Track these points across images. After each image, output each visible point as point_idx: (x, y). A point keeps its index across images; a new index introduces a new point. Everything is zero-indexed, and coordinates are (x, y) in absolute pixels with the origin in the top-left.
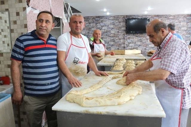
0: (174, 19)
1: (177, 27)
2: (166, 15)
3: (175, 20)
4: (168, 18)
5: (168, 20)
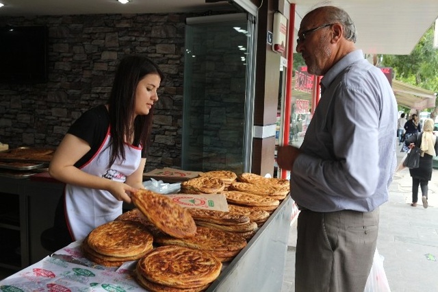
0: (135, 31)
2: (107, 15)
3: (136, 34)
4: (114, 27)
5: (114, 35)
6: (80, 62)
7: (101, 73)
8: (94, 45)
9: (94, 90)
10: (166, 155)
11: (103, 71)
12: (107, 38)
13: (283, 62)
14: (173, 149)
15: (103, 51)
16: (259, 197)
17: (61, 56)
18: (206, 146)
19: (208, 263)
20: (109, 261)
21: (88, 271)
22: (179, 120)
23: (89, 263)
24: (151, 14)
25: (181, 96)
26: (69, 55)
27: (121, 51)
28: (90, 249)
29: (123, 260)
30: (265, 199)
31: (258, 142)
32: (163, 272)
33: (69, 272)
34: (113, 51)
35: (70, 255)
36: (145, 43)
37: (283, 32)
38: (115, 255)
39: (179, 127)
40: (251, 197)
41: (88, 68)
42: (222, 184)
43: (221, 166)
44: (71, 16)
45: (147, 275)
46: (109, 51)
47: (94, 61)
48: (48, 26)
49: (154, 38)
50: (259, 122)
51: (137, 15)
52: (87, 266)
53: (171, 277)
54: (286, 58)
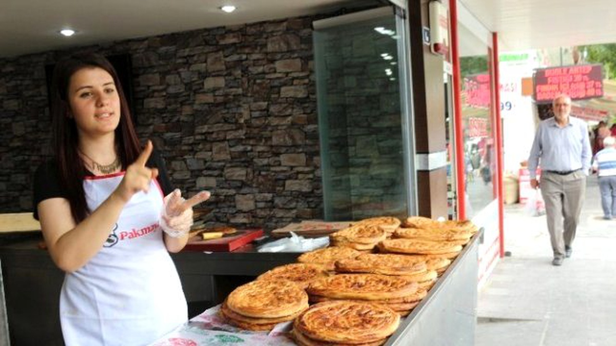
0: (244, 47)
1: (259, 84)
2: (206, 30)
3: (247, 51)
4: (217, 44)
5: (218, 55)
6: (176, 96)
7: (206, 107)
8: (192, 71)
9: (198, 130)
10: (302, 206)
11: (209, 104)
12: (209, 60)
13: (448, 68)
14: (310, 197)
15: (205, 77)
16: (435, 243)
17: (150, 91)
18: (354, 188)
19: (382, 316)
20: (258, 325)
21: (234, 337)
22: (315, 158)
23: (233, 329)
24: (264, 22)
25: (316, 126)
26: (161, 87)
27: (230, 74)
28: (233, 312)
29: (275, 321)
30: (442, 244)
31: (424, 175)
32: (329, 328)
33: (212, 339)
34: (218, 76)
35: (208, 322)
36: (260, 62)
37: (442, 25)
38: (265, 316)
39: (316, 167)
40: (423, 244)
41: (188, 102)
42: (383, 231)
43: (377, 212)
44: (158, 36)
45: (310, 333)
46: (213, 76)
47: (196, 92)
48: (130, 52)
49: (273, 52)
50: (423, 148)
51: (246, 25)
52: (232, 332)
53: (339, 332)
54: (449, 61)
